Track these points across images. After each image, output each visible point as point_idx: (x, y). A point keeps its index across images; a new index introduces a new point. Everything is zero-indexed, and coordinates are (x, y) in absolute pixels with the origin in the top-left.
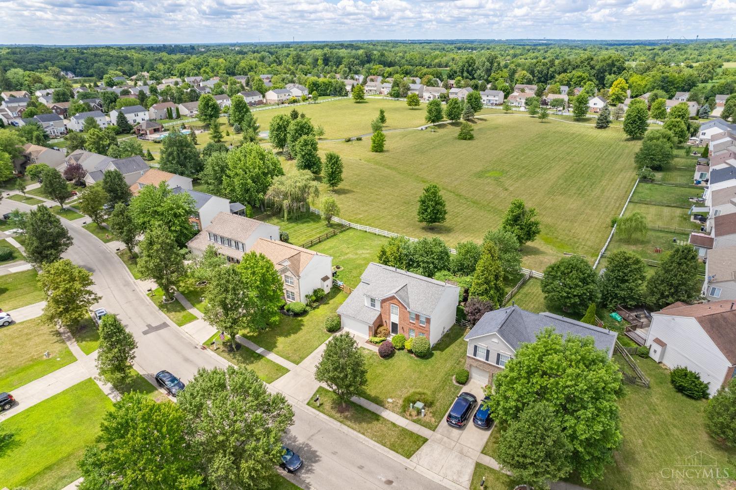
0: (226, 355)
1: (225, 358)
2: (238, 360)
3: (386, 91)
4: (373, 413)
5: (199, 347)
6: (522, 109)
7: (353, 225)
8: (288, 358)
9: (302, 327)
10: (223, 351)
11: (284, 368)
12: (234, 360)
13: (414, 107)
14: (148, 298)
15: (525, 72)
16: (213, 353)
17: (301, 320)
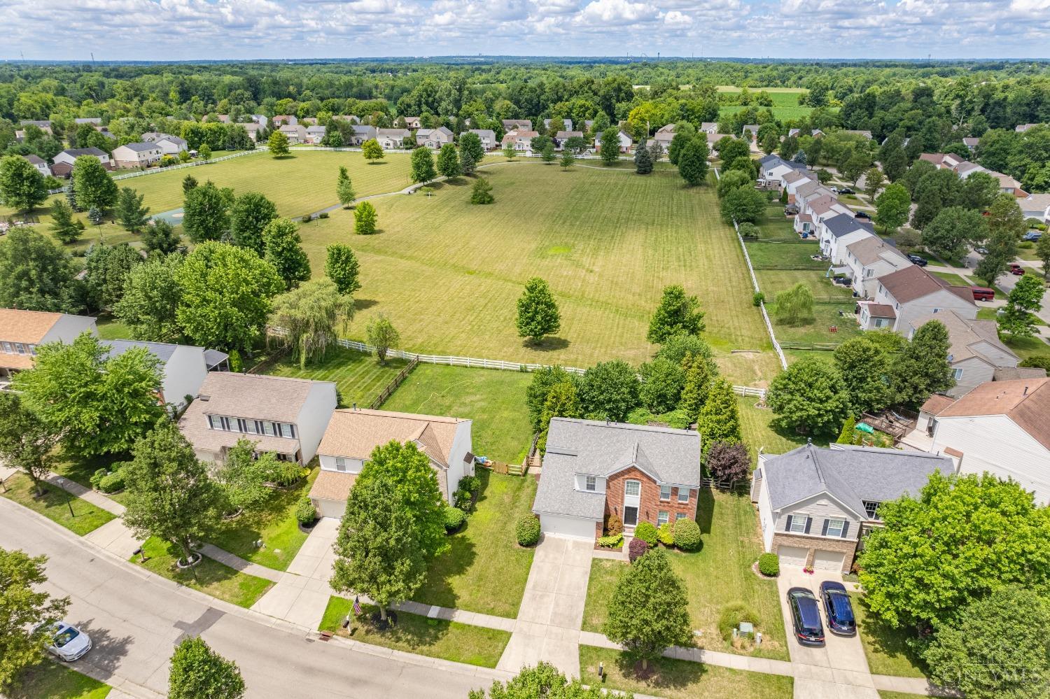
0: (377, 637)
1: (380, 644)
2: (408, 641)
3: (316, 139)
4: (690, 663)
5: (316, 638)
6: (529, 154)
7: (424, 357)
8: (491, 612)
9: (474, 549)
10: (368, 632)
11: (500, 632)
12: (400, 644)
13: (375, 160)
14: (138, 568)
15: (507, 102)
16: (350, 642)
17: (463, 538)
